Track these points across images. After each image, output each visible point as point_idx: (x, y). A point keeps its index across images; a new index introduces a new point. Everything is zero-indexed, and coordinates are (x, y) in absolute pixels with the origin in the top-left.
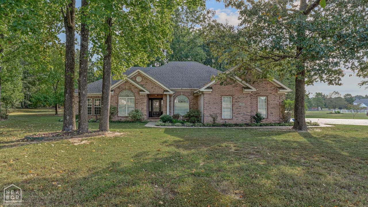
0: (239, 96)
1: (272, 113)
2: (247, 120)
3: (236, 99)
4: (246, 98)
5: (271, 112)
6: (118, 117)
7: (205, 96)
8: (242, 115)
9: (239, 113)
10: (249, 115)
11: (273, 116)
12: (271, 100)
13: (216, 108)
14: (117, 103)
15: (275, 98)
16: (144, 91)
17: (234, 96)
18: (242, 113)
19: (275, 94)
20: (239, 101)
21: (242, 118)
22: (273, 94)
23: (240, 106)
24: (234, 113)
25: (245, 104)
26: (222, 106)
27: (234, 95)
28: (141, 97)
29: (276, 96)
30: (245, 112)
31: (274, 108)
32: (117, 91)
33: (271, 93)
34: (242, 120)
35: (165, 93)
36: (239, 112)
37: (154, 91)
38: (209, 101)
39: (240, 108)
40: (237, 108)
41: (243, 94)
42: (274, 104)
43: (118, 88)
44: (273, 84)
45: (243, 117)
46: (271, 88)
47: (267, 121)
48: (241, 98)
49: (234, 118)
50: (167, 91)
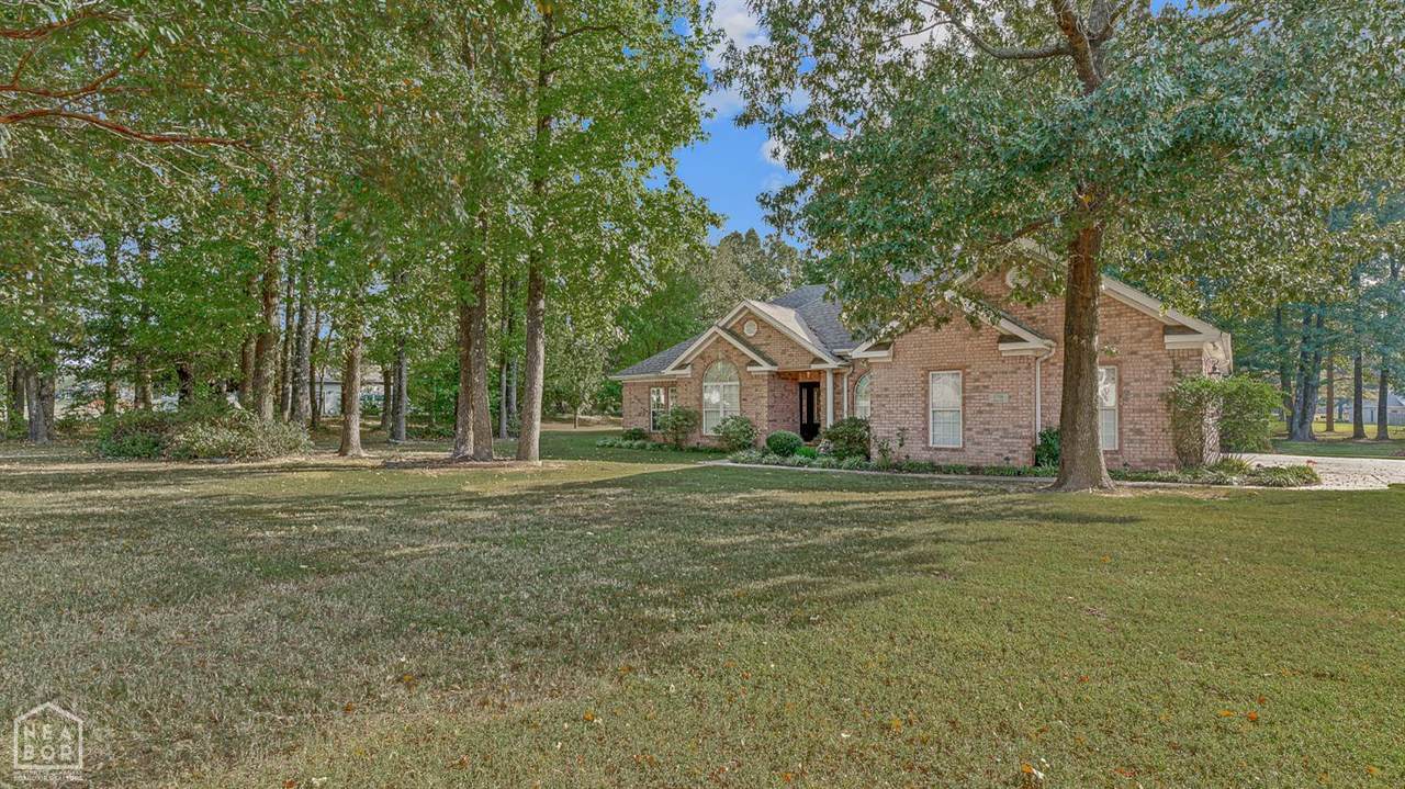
0: (986, 370)
1: (1139, 432)
2: (1016, 455)
3: (977, 380)
4: (1014, 375)
5: (1137, 427)
6: (702, 437)
7: (874, 372)
8: (997, 435)
9: (988, 430)
10: (1026, 437)
11: (1142, 441)
12: (1136, 381)
13: (907, 412)
14: (700, 399)
15: (1153, 371)
16: (758, 364)
17: (968, 370)
18: (997, 430)
19: (1153, 355)
20: (987, 387)
21: (996, 448)
22: (1146, 356)
23: (990, 405)
24: (970, 429)
25: (1010, 397)
26: (927, 405)
27: (969, 367)
28: (754, 381)
29: (1158, 364)
30: (1011, 426)
31: (1152, 411)
32: (700, 366)
33: (1135, 353)
34: (997, 455)
35: (814, 367)
36: (987, 427)
37: (787, 363)
38: (886, 389)
39: (991, 412)
40: (980, 412)
41: (1003, 361)
42: (1147, 395)
43: (701, 356)
44: (1145, 315)
45: (1001, 445)
46: (1135, 330)
47: (1117, 460)
48: (994, 376)
49: (968, 445)
50: (821, 361)
